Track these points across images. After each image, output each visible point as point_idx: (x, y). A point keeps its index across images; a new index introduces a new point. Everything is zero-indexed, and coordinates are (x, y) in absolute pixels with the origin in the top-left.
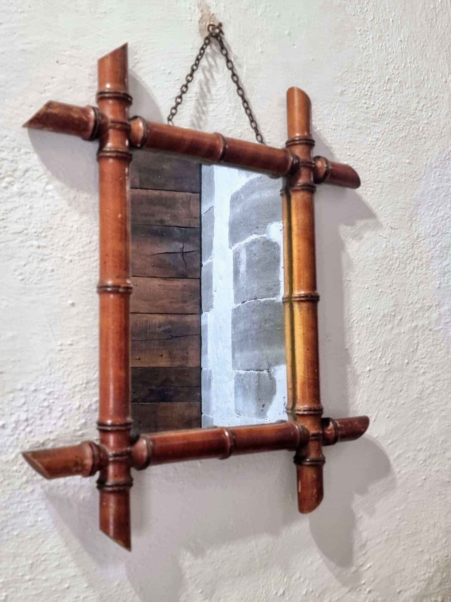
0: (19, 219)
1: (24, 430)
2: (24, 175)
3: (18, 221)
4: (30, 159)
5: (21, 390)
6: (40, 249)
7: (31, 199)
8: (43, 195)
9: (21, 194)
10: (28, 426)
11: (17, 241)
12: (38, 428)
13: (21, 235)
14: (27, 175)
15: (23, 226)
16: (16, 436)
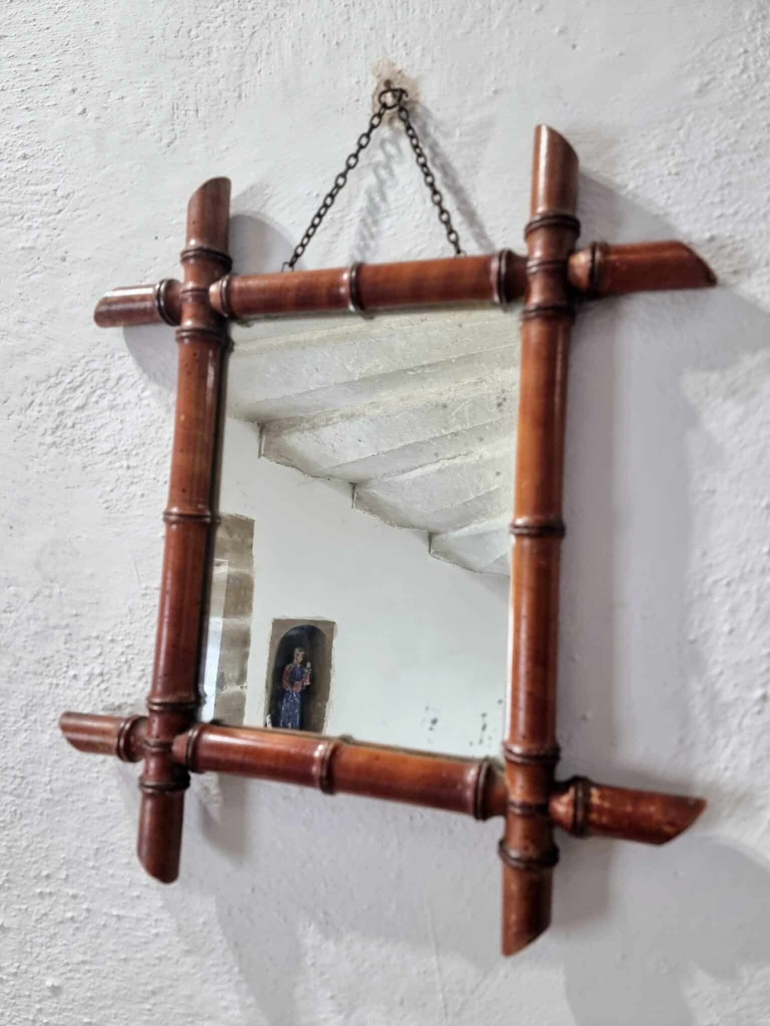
0: (108, 436)
1: (98, 685)
2: (118, 383)
3: (107, 439)
4: (125, 364)
5: (97, 637)
6: (130, 471)
7: (124, 412)
8: (136, 404)
9: (112, 408)
10: (103, 681)
11: (105, 463)
12: (115, 687)
13: (110, 455)
14: (121, 383)
15: (113, 445)
16: (88, 691)
